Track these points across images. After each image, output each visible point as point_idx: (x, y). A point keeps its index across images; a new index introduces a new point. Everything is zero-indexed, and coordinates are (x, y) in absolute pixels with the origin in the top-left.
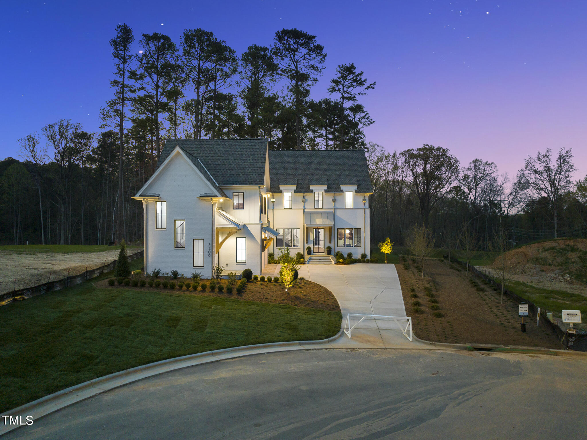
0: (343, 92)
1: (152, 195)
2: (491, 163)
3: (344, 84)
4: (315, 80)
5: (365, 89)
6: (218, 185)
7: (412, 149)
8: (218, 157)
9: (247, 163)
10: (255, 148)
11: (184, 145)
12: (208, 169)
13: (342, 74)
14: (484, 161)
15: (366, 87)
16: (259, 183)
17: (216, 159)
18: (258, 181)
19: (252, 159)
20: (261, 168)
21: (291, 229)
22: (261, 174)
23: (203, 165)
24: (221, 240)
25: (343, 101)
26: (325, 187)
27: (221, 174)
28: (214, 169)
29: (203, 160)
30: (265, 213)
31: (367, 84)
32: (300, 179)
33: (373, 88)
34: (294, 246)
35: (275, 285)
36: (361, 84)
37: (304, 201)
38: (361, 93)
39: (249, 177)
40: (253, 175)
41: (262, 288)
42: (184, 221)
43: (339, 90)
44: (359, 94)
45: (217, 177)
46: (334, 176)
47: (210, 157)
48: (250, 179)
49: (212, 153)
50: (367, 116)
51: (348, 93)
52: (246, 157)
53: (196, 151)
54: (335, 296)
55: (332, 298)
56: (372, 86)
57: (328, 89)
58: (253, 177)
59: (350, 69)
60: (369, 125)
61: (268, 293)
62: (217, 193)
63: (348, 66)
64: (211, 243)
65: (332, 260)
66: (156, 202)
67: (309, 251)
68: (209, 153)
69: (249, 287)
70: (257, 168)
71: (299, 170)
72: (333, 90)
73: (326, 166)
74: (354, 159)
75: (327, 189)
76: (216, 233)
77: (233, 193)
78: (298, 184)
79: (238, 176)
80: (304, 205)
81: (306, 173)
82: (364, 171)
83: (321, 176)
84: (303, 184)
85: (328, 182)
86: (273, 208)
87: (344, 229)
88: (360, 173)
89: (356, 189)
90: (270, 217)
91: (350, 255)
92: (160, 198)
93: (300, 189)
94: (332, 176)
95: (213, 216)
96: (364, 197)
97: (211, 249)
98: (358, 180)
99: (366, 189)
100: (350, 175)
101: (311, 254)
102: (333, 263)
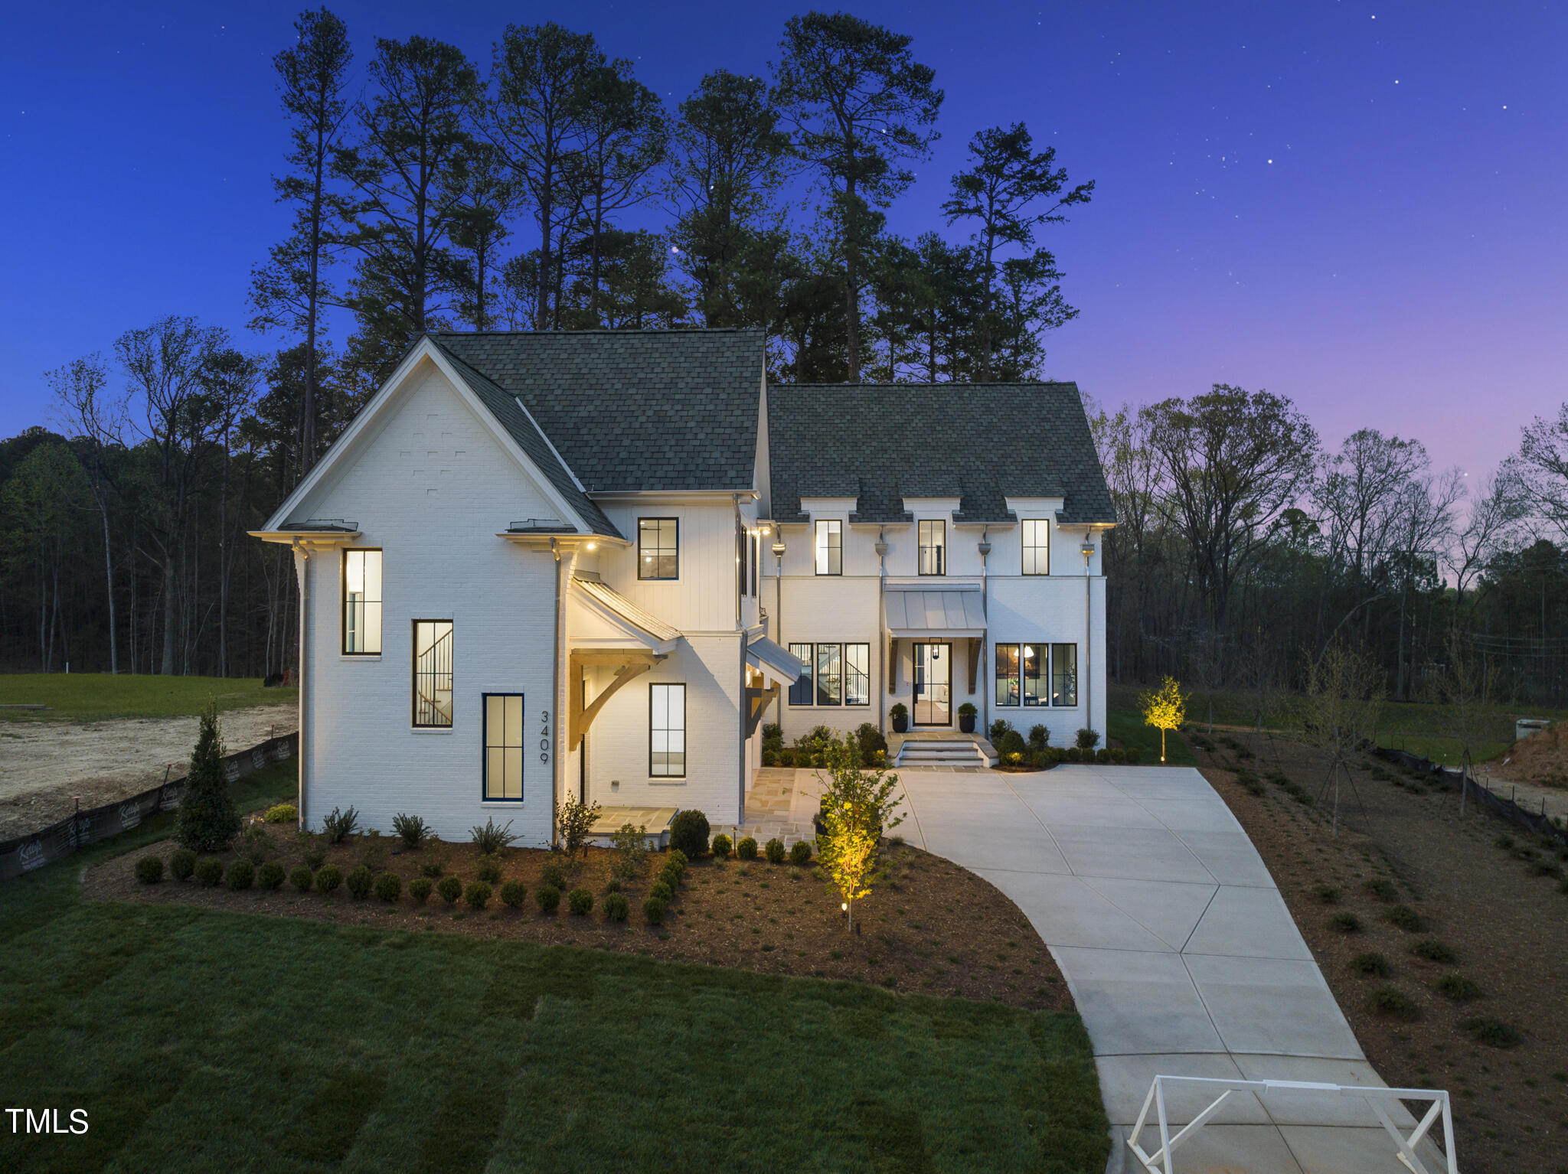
0: (991, 214)
1: (329, 523)
2: (1407, 441)
3: (992, 190)
4: (906, 178)
5: (1062, 201)
6: (582, 489)
7: (1179, 400)
8: (587, 392)
9: (690, 413)
10: (720, 360)
11: (472, 352)
12: (548, 432)
13: (986, 158)
14: (1387, 436)
15: (1064, 195)
16: (735, 481)
17: (580, 398)
18: (732, 474)
19: (710, 397)
20: (741, 429)
21: (840, 644)
22: (744, 449)
23: (532, 420)
24: (592, 694)
25: (991, 241)
26: (954, 505)
27: (595, 449)
28: (574, 432)
29: (534, 402)
30: (754, 594)
31: (1067, 188)
32: (869, 476)
33: (1087, 200)
34: (848, 702)
35: (796, 877)
36: (1048, 186)
37: (882, 551)
38: (1049, 215)
39: (700, 461)
40: (714, 455)
41: (747, 895)
42: (450, 625)
43: (978, 210)
44: (1041, 218)
45: (579, 462)
46: (983, 468)
47: (559, 392)
48: (701, 468)
49: (565, 377)
50: (1054, 297)
51: (1004, 217)
52: (688, 391)
53: (510, 372)
54: (1034, 922)
55: (1026, 938)
56: (1083, 192)
57: (944, 206)
58: (712, 462)
59: (1013, 143)
60: (1061, 323)
61: (773, 921)
62: (573, 518)
63: (1008, 131)
64: (551, 712)
65: (981, 754)
66: (345, 551)
67: (901, 720)
68: (555, 377)
69: (694, 889)
70: (728, 431)
71: (864, 448)
72: (959, 210)
73: (954, 436)
74: (1045, 412)
75: (961, 510)
76: (569, 670)
77: (640, 520)
78: (862, 494)
79: (659, 456)
80: (883, 564)
81: (888, 456)
82: (1082, 451)
83: (938, 468)
84: (878, 493)
85: (962, 489)
86: (778, 575)
87: (1019, 645)
88: (1069, 459)
89: (1060, 510)
90: (768, 604)
91: (1039, 734)
92: (357, 537)
93: (871, 512)
94: (976, 468)
95: (558, 605)
96: (1087, 538)
97: (551, 731)
98: (1066, 480)
99: (1092, 511)
100: (1037, 464)
101: (908, 729)
102: (988, 762)
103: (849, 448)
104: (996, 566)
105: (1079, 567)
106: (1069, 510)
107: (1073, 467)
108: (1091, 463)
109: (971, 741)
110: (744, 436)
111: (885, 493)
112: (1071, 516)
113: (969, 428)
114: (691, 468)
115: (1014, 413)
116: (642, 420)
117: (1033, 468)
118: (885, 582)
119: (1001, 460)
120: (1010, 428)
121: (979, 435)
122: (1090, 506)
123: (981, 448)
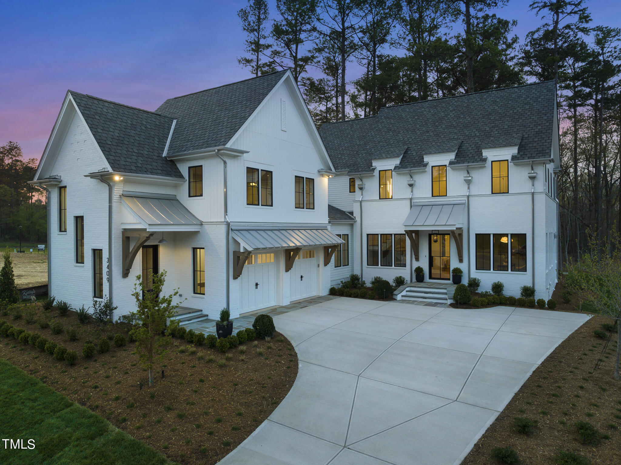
1: (54, 177)
6: (165, 155)
9: (229, 114)
10: (260, 87)
16: (221, 144)
21: (392, 235)
23: (173, 128)
26: (452, 156)
27: (184, 137)
28: (183, 130)
29: (180, 120)
37: (412, 185)
39: (215, 136)
40: (223, 132)
45: (174, 143)
46: (478, 134)
47: (192, 114)
48: (213, 139)
49: (199, 107)
52: (237, 104)
58: (220, 135)
66: (60, 188)
67: (419, 275)
70: (237, 120)
71: (418, 132)
75: (455, 159)
76: (121, 239)
77: (189, 168)
78: (406, 155)
79: (203, 136)
80: (412, 192)
81: (428, 134)
82: (544, 118)
83: (452, 138)
84: (415, 154)
85: (460, 147)
86: (360, 200)
87: (489, 235)
88: (534, 124)
89: (515, 154)
90: (357, 215)
91: (498, 288)
92: (60, 182)
93: (406, 164)
94: (474, 135)
95: (110, 208)
96: (532, 169)
97: (110, 267)
98: (526, 136)
99: (536, 152)
100: (512, 129)
101: (424, 281)
102: (449, 302)
103: (409, 133)
104: (475, 190)
105: (527, 187)
106: (521, 153)
107: (535, 128)
108: (547, 124)
109: (446, 289)
110: (241, 121)
111: (418, 154)
112: (521, 157)
113: (479, 114)
114: (210, 140)
115: (510, 102)
116: (210, 121)
117: (509, 131)
118: (413, 201)
119: (491, 129)
120: (503, 111)
121: (483, 117)
122: (536, 150)
123: (482, 124)
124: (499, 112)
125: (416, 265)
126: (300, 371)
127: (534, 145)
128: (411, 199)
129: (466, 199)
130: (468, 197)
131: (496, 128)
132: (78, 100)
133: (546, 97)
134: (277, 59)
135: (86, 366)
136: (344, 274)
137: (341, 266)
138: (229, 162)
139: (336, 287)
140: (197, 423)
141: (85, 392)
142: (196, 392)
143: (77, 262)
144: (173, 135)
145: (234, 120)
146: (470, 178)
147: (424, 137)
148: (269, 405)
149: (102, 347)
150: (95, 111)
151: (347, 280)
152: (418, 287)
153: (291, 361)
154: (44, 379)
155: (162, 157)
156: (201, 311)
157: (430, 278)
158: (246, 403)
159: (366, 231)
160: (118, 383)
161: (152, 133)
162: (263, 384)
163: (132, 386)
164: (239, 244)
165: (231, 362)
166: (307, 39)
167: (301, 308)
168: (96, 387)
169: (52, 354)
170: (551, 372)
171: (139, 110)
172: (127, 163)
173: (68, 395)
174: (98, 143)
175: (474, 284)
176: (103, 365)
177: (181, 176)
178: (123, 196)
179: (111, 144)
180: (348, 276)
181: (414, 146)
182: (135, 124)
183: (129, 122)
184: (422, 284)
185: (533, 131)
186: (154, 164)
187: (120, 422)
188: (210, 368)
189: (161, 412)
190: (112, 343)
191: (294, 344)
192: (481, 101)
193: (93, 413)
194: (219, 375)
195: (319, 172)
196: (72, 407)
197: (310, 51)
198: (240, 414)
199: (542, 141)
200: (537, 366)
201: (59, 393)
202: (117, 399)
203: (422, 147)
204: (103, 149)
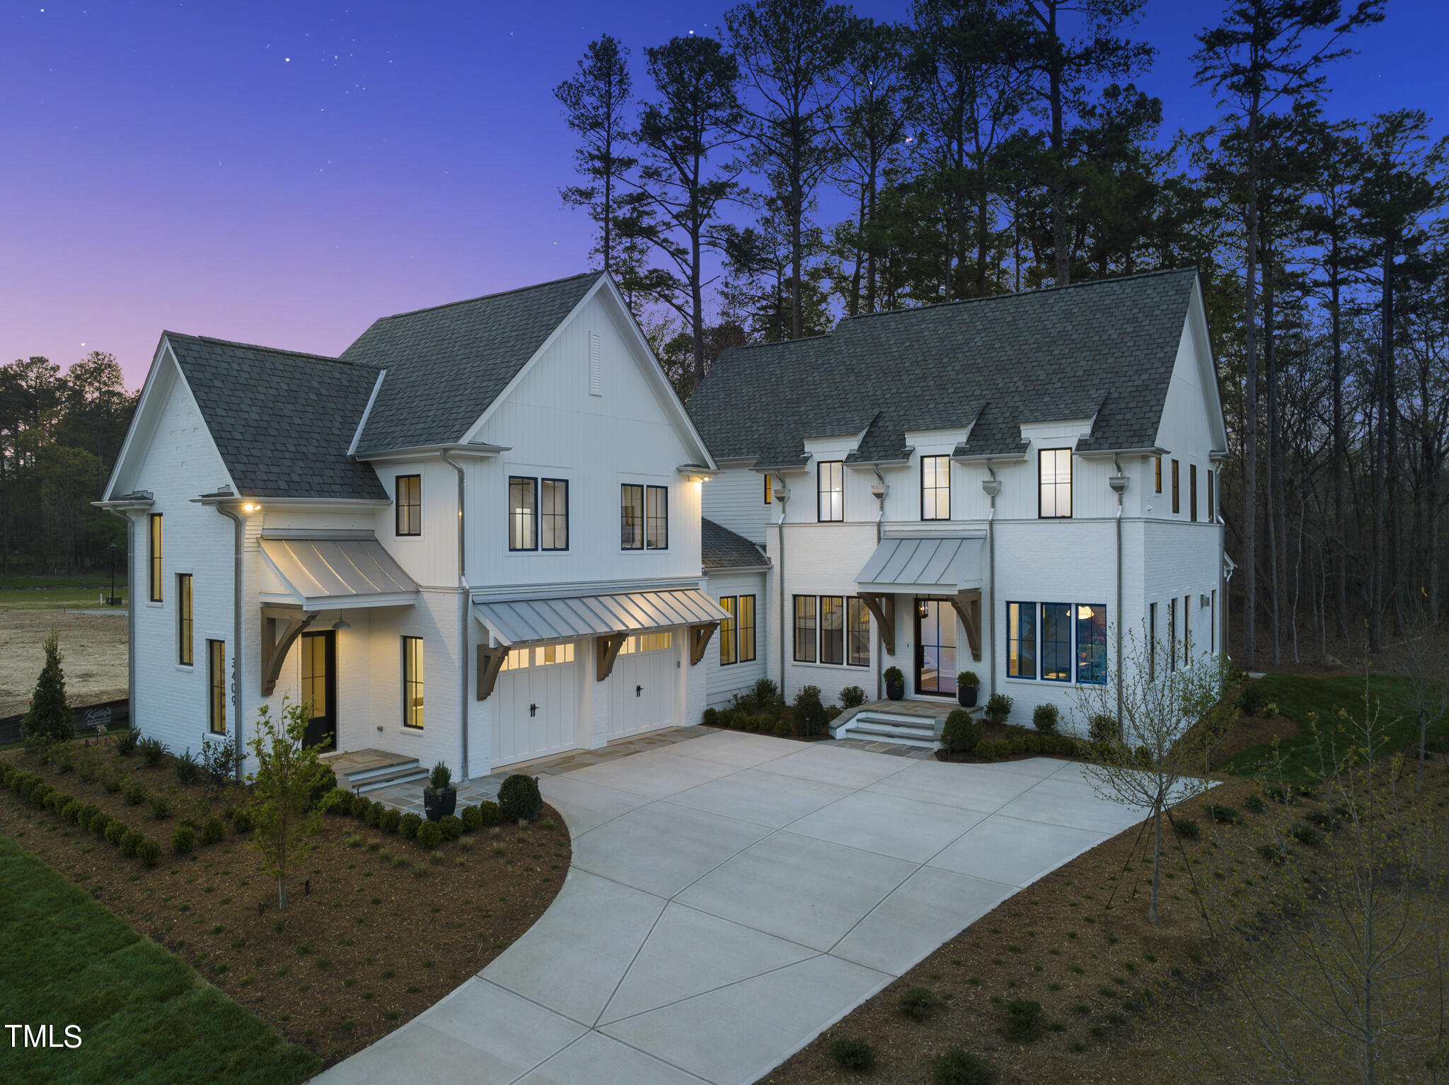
1: (141, 494)
5: (1341, 30)
6: (352, 451)
8: (432, 357)
9: (480, 369)
12: (378, 399)
16: (452, 436)
18: (457, 427)
19: (508, 349)
21: (842, 598)
23: (376, 389)
26: (963, 436)
27: (392, 412)
28: (393, 397)
37: (881, 495)
40: (461, 409)
45: (373, 426)
47: (416, 360)
48: (441, 424)
49: (432, 344)
52: (498, 346)
58: (453, 417)
62: (230, 483)
64: (236, 659)
66: (152, 516)
67: (896, 686)
68: (427, 345)
70: (491, 383)
71: (905, 377)
73: (1011, 352)
75: (967, 443)
76: (260, 622)
77: (398, 478)
78: (873, 429)
79: (424, 414)
80: (882, 508)
81: (924, 384)
82: (1158, 356)
83: (970, 393)
84: (890, 428)
85: (981, 415)
86: (780, 522)
87: (1034, 604)
88: (1135, 368)
89: (1085, 435)
90: (772, 553)
91: (1046, 716)
92: (152, 505)
93: (871, 449)
94: (1014, 389)
95: (238, 563)
96: (1119, 469)
97: (237, 676)
98: (1115, 395)
99: (1128, 434)
100: (1090, 378)
101: (905, 697)
102: (936, 746)
103: (889, 379)
104: (1006, 508)
105: (1109, 506)
106: (1098, 435)
107: (1135, 377)
108: (1162, 370)
109: (934, 718)
110: (497, 388)
111: (897, 428)
112: (1096, 442)
113: (1033, 341)
114: (434, 425)
115: (1097, 316)
116: (444, 379)
117: (1084, 383)
118: (883, 529)
119: (1050, 376)
120: (1081, 336)
121: (1039, 349)
122: (1129, 428)
123: (1033, 364)
124: (1073, 337)
125: (888, 662)
126: (565, 887)
127: (1127, 417)
128: (879, 525)
129: (987, 527)
130: (992, 523)
131: (1059, 376)
132: (184, 352)
133: (1171, 307)
134: (653, 188)
135: (175, 868)
136: (742, 678)
137: (736, 662)
138: (469, 470)
139: (718, 708)
140: (349, 978)
141: (165, 917)
142: (361, 921)
143: (182, 662)
144: (374, 407)
145: (484, 384)
146: (995, 485)
147: (915, 389)
148: (487, 950)
149: (208, 833)
150: (214, 370)
151: (745, 692)
152: (882, 712)
153: (555, 868)
154: (97, 892)
155: (345, 456)
156: (417, 761)
157: (918, 690)
158: (446, 944)
159: (790, 591)
160: (226, 902)
161: (331, 405)
162: (487, 911)
163: (248, 909)
164: (487, 631)
165: (440, 868)
166: (720, 140)
167: (626, 755)
168: (186, 909)
169: (116, 843)
170: (1036, 904)
171: (308, 357)
172: (271, 477)
173: (135, 922)
174: (215, 438)
175: (1000, 706)
176: (206, 868)
177: (381, 494)
178: (264, 538)
179: (240, 437)
180: (753, 683)
181: (893, 409)
182: (294, 388)
183: (284, 387)
184: (896, 706)
185: (1131, 384)
186: (329, 472)
187: (216, 972)
188: (397, 878)
189: (289, 957)
190: (227, 828)
191: (573, 834)
192: (1041, 310)
193: (174, 955)
194: (411, 891)
195: (679, 471)
196: (138, 944)
197: (727, 167)
198: (429, 965)
199: (1144, 410)
200: (1017, 890)
201: (120, 918)
202: (218, 930)
203: (908, 413)
204: (224, 451)
